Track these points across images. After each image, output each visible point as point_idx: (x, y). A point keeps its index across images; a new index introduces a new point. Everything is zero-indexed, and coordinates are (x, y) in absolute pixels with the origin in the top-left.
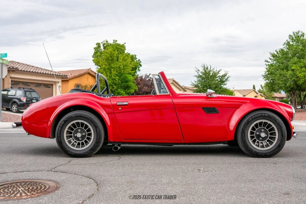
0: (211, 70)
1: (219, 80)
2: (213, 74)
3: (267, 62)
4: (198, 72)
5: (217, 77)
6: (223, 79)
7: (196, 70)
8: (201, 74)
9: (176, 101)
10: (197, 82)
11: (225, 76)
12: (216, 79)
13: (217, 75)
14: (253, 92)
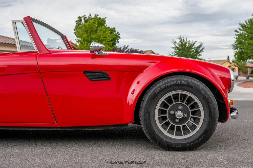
0: (187, 41)
1: (194, 51)
2: (189, 45)
3: (237, 32)
4: (175, 44)
5: (193, 49)
6: (198, 50)
7: (173, 42)
8: (178, 46)
9: (43, 62)
10: (174, 53)
11: (200, 47)
12: (192, 50)
13: (193, 46)
14: (227, 62)
